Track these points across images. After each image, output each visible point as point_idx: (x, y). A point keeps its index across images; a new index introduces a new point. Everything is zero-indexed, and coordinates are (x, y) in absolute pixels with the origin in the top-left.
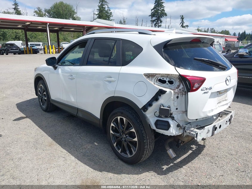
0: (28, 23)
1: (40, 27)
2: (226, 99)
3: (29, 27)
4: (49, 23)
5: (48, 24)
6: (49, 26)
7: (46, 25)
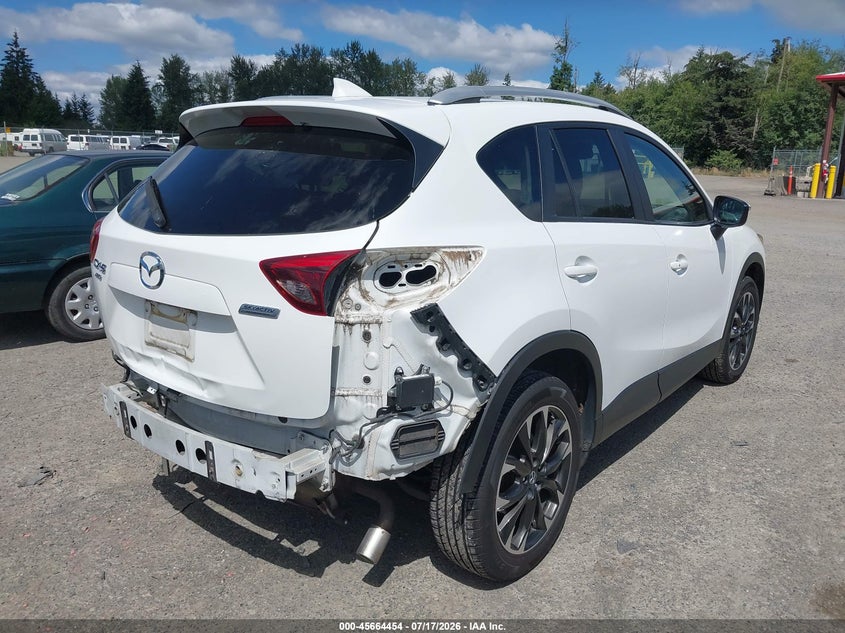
2: (188, 353)
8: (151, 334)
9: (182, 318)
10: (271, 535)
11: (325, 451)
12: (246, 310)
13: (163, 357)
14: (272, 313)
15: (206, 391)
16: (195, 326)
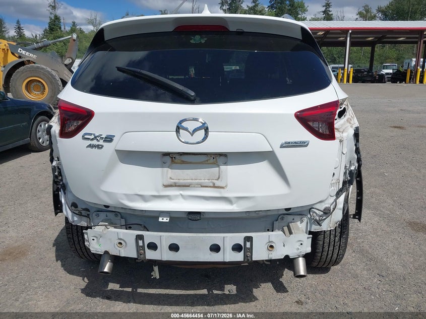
0: (321, 33)
1: (341, 39)
2: (218, 183)
3: (325, 40)
4: (353, 29)
5: (350, 32)
6: (352, 36)
7: (347, 34)
8: (171, 178)
9: (212, 160)
10: (205, 291)
11: (302, 222)
12: (287, 145)
13: (181, 192)
14: (303, 144)
15: (235, 205)
16: (225, 164)
